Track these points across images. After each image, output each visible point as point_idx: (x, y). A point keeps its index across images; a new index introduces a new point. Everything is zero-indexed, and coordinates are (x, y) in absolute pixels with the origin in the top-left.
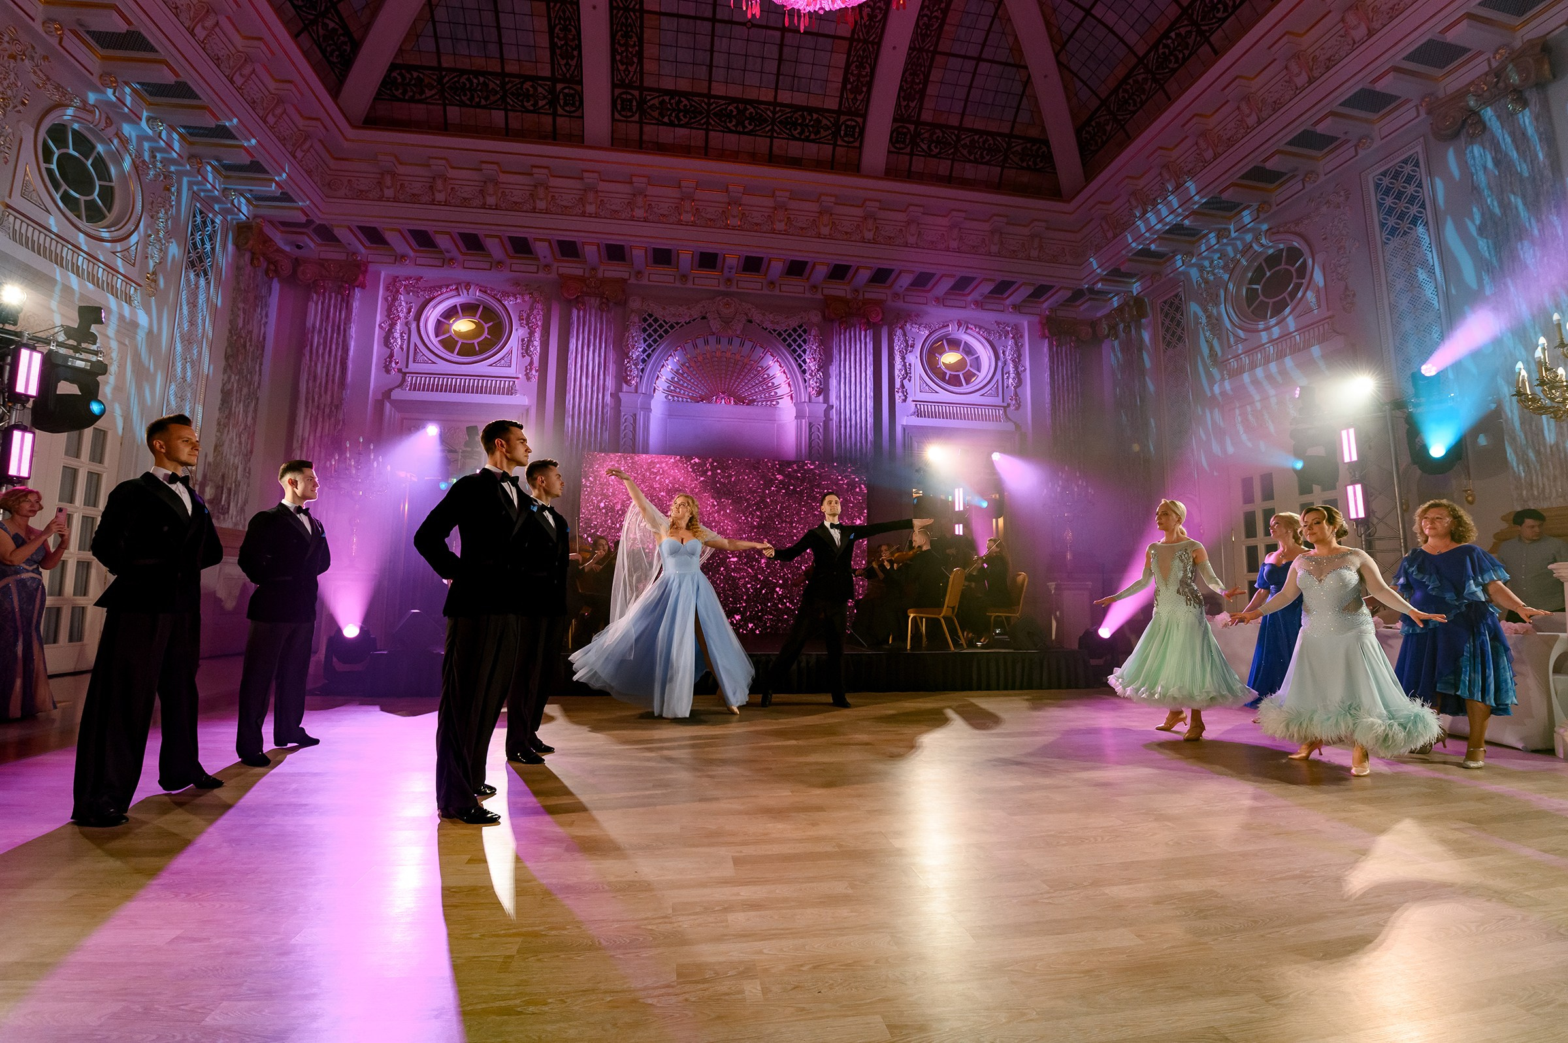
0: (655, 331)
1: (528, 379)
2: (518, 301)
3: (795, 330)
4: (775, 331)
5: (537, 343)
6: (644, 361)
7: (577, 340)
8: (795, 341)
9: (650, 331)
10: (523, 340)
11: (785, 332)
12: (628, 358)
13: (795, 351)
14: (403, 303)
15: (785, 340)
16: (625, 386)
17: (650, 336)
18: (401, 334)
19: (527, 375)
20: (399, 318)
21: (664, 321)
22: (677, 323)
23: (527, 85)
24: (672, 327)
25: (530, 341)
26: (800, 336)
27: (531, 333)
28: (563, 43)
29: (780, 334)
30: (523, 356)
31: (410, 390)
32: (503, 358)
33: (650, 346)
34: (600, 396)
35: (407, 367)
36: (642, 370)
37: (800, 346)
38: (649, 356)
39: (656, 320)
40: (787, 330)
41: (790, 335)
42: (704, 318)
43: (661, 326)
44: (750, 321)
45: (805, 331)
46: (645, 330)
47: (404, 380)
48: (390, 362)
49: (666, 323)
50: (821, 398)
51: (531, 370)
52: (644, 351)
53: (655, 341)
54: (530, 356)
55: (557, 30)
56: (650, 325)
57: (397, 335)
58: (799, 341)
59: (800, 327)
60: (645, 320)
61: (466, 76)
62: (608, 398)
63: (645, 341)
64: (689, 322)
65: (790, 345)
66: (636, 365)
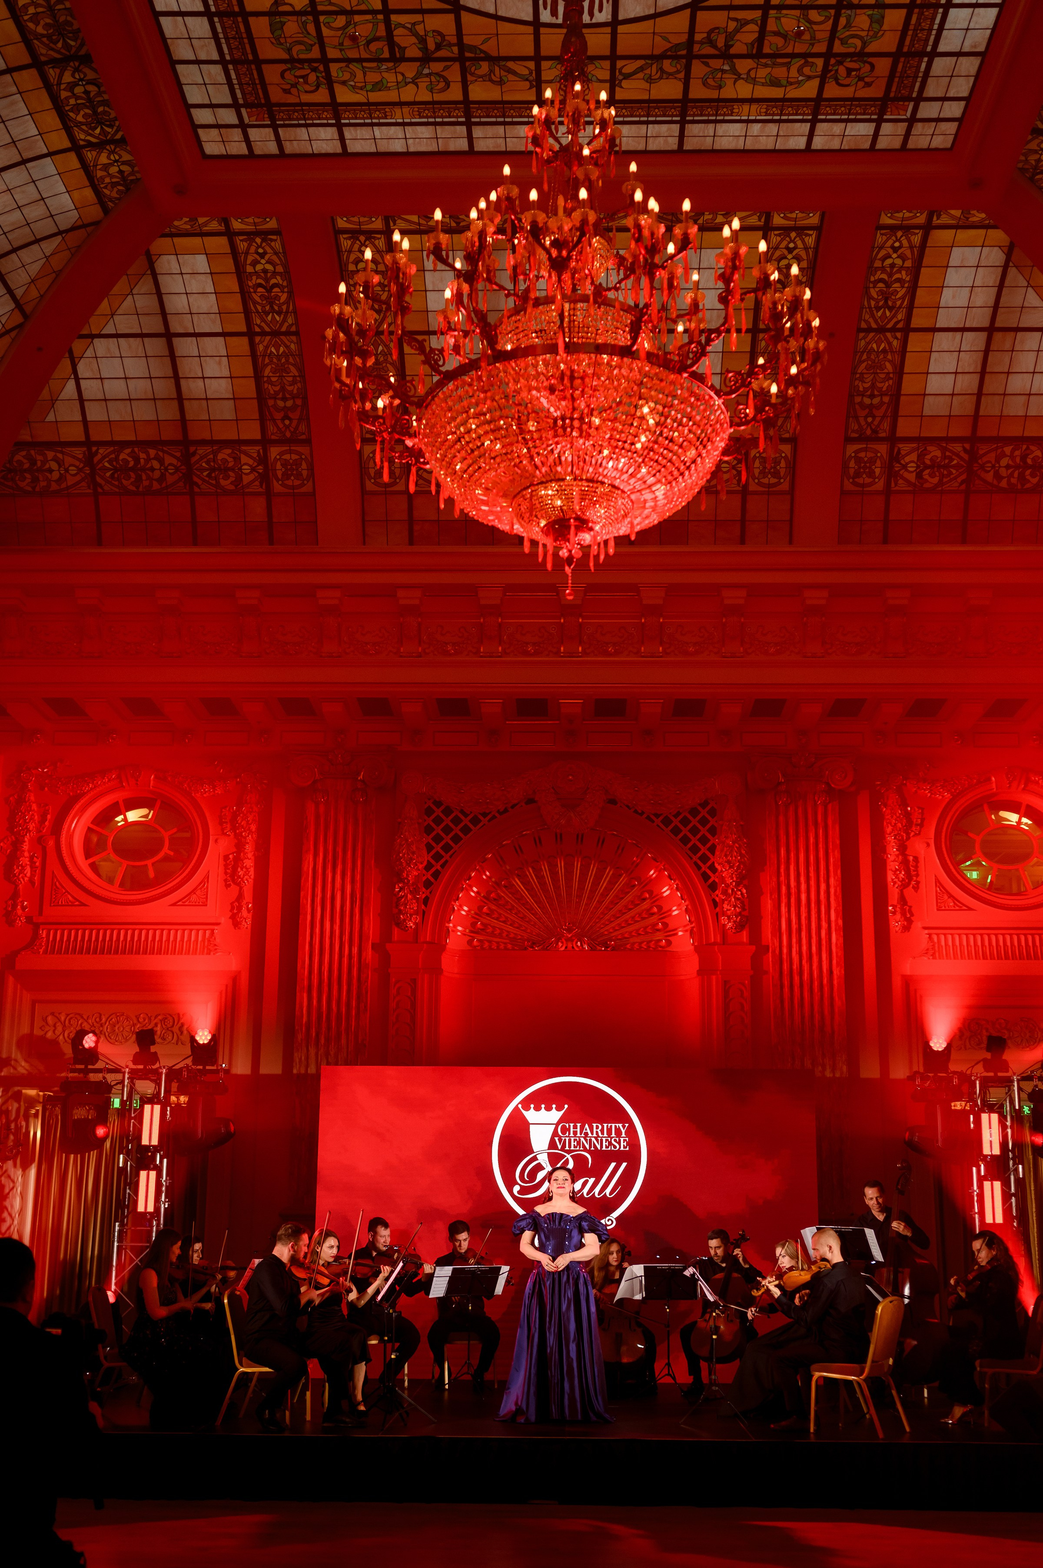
0: (447, 830)
1: (236, 924)
2: (219, 791)
3: (694, 812)
4: (657, 816)
5: (249, 863)
6: (428, 884)
7: (316, 856)
8: (694, 831)
9: (438, 830)
10: (226, 858)
11: (676, 816)
12: (401, 880)
13: (695, 850)
14: (34, 807)
15: (676, 831)
16: (396, 931)
17: (438, 839)
18: (31, 858)
19: (233, 917)
20: (29, 831)
21: (462, 812)
22: (485, 815)
23: (224, 454)
24: (475, 821)
25: (238, 860)
26: (704, 822)
27: (240, 846)
28: (277, 388)
29: (667, 822)
30: (229, 886)
31: (45, 952)
32: (193, 892)
33: (437, 857)
34: (355, 950)
35: (41, 913)
36: (426, 901)
37: (704, 840)
38: (436, 875)
39: (448, 811)
40: (678, 814)
41: (685, 822)
42: (530, 801)
43: (456, 821)
44: (613, 802)
45: (713, 812)
46: (428, 830)
47: (36, 936)
48: (14, 907)
49: (466, 815)
50: (744, 936)
51: (240, 908)
52: (428, 867)
53: (447, 848)
54: (238, 884)
55: (267, 372)
56: (438, 821)
57: (25, 860)
58: (703, 831)
59: (704, 805)
60: (429, 812)
61: (128, 451)
62: (369, 953)
63: (429, 848)
64: (506, 811)
65: (685, 840)
66: (415, 892)
